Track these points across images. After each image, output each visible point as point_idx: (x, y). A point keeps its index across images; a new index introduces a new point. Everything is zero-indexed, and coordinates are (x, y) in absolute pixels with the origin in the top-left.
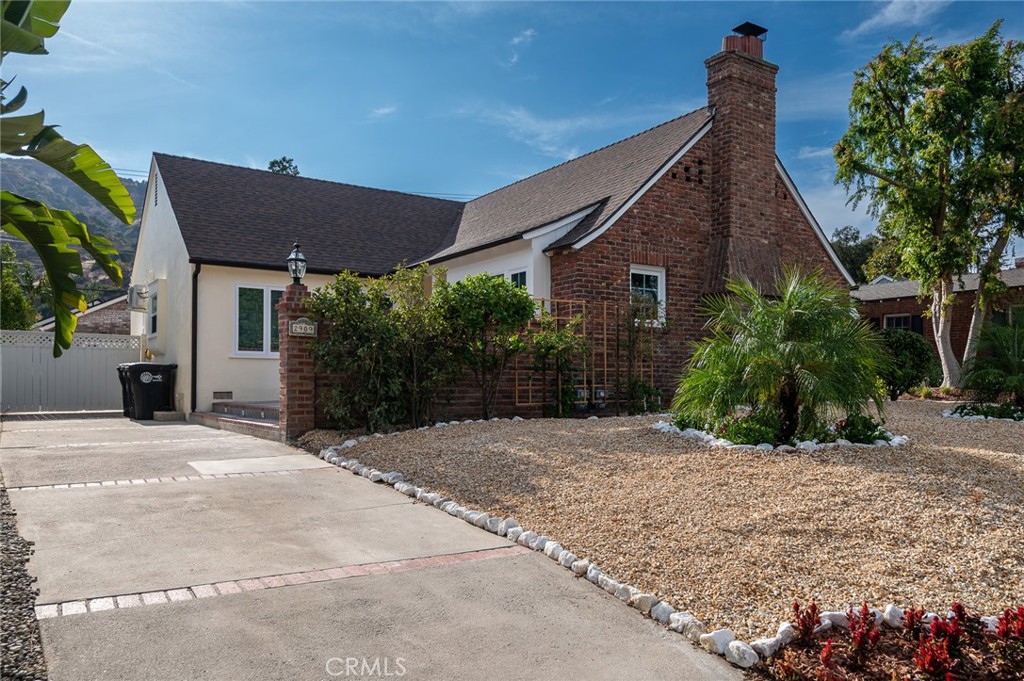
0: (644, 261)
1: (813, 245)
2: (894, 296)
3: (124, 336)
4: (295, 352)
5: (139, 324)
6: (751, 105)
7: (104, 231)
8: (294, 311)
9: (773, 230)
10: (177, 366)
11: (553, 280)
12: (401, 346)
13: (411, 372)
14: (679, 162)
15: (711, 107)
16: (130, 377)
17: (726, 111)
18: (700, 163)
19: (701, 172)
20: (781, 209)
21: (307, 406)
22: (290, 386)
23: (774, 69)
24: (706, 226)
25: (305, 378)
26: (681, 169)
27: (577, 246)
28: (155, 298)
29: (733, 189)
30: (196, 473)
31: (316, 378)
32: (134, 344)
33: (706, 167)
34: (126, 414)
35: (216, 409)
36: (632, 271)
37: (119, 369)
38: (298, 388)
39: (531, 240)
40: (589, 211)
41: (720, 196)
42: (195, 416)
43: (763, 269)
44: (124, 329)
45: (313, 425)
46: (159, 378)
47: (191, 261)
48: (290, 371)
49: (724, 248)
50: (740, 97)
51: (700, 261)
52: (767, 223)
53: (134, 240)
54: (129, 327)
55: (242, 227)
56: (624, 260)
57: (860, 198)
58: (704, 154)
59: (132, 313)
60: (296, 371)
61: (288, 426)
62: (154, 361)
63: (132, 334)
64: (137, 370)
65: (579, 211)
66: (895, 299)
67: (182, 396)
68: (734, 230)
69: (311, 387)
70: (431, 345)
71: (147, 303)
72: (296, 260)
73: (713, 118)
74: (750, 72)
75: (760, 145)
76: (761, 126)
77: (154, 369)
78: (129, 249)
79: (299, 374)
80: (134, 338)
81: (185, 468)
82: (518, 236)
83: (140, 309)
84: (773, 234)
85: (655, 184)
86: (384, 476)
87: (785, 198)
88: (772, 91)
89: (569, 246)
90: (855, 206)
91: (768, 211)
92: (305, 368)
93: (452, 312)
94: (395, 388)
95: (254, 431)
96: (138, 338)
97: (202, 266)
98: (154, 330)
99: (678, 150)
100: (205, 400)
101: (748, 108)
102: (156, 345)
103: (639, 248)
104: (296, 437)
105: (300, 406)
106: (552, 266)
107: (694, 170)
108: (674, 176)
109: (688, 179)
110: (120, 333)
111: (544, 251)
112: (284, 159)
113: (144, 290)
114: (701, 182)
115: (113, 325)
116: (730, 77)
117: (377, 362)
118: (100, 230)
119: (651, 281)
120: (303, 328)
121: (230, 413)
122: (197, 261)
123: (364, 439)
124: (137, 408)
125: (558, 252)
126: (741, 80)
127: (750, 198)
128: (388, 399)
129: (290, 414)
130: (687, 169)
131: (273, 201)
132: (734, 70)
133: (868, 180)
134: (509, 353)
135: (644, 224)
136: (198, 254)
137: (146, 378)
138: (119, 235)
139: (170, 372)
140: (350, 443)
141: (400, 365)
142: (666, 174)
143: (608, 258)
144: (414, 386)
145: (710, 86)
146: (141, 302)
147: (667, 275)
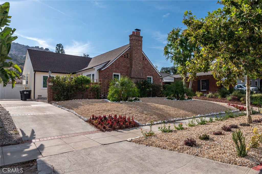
0: (116, 72)
1: (152, 68)
2: (178, 77)
3: (21, 85)
4: (50, 88)
5: (24, 82)
6: (137, 44)
7: (17, 58)
8: (49, 81)
9: (142, 66)
10: (31, 91)
11: (99, 75)
12: (66, 87)
13: (69, 91)
14: (123, 54)
15: (130, 44)
16: (22, 93)
17: (132, 45)
18: (128, 54)
19: (128, 56)
20: (145, 62)
21: (51, 97)
22: (49, 94)
23: (142, 37)
24: (129, 66)
25: (51, 92)
26: (123, 55)
27: (102, 70)
28: (27, 77)
29: (133, 59)
30: (31, 106)
31: (53, 92)
32: (23, 86)
33: (129, 55)
34: (21, 100)
35: (38, 98)
36: (113, 74)
37: (20, 91)
38: (50, 94)
39: (95, 68)
40: (106, 63)
41: (131, 60)
42: (34, 100)
43: (139, 73)
44: (21, 83)
45: (52, 100)
46: (28, 93)
47: (34, 71)
48: (48, 91)
49: (131, 70)
50: (135, 42)
51: (127, 72)
52: (140, 65)
53: (25, 60)
54: (22, 82)
55: (44, 64)
56: (112, 72)
57: (168, 59)
58: (128, 53)
59: (23, 80)
60: (50, 91)
61: (48, 100)
62: (27, 90)
63: (23, 84)
64: (23, 91)
65: (105, 63)
66: (178, 78)
67: (32, 96)
68: (133, 66)
69: (52, 94)
70: (72, 87)
71: (26, 78)
72: (50, 73)
73: (130, 46)
74: (137, 38)
75: (139, 51)
76: (139, 47)
77: (27, 91)
78: (23, 62)
79: (50, 92)
80: (23, 85)
81: (30, 105)
82: (92, 68)
83: (25, 79)
84: (142, 67)
85: (118, 58)
86: (59, 106)
87: (146, 60)
88: (142, 41)
89: (101, 70)
90: (167, 60)
91: (141, 63)
92: (51, 91)
93: (76, 81)
94: (65, 94)
95: (43, 102)
96: (24, 85)
97: (36, 72)
98: (27, 84)
99: (123, 52)
100: (36, 97)
101: (136, 44)
102: (28, 86)
103: (115, 70)
104: (49, 102)
105: (50, 97)
106: (99, 73)
107: (126, 56)
108: (122, 57)
109: (125, 57)
110: (20, 84)
111: (97, 70)
112: (60, 44)
113: (25, 76)
114: (128, 58)
115: (19, 82)
116: (133, 39)
117: (62, 90)
118: (16, 57)
119: (118, 76)
120: (51, 84)
121: (41, 99)
122: (35, 71)
123: (60, 102)
124: (23, 98)
125: (100, 70)
126: (135, 39)
127: (137, 60)
128: (64, 96)
129: (48, 98)
130: (125, 55)
131: (51, 59)
132: (133, 38)
133: (170, 55)
134: (87, 88)
135: (116, 66)
136: (35, 70)
137: (25, 93)
138: (21, 59)
139: (30, 92)
140: (57, 102)
141: (67, 90)
142: (120, 56)
143: (108, 72)
144: (69, 94)
145: (130, 40)
146: (25, 78)
147: (121, 74)
